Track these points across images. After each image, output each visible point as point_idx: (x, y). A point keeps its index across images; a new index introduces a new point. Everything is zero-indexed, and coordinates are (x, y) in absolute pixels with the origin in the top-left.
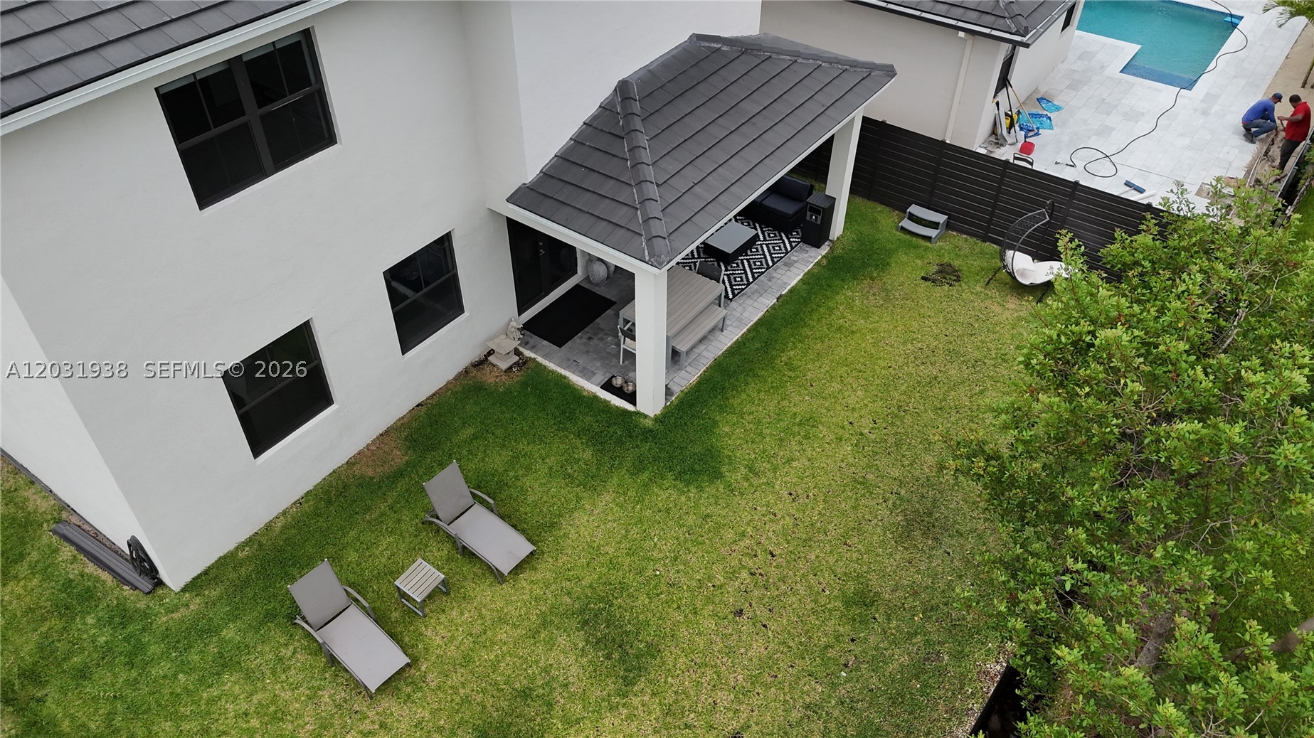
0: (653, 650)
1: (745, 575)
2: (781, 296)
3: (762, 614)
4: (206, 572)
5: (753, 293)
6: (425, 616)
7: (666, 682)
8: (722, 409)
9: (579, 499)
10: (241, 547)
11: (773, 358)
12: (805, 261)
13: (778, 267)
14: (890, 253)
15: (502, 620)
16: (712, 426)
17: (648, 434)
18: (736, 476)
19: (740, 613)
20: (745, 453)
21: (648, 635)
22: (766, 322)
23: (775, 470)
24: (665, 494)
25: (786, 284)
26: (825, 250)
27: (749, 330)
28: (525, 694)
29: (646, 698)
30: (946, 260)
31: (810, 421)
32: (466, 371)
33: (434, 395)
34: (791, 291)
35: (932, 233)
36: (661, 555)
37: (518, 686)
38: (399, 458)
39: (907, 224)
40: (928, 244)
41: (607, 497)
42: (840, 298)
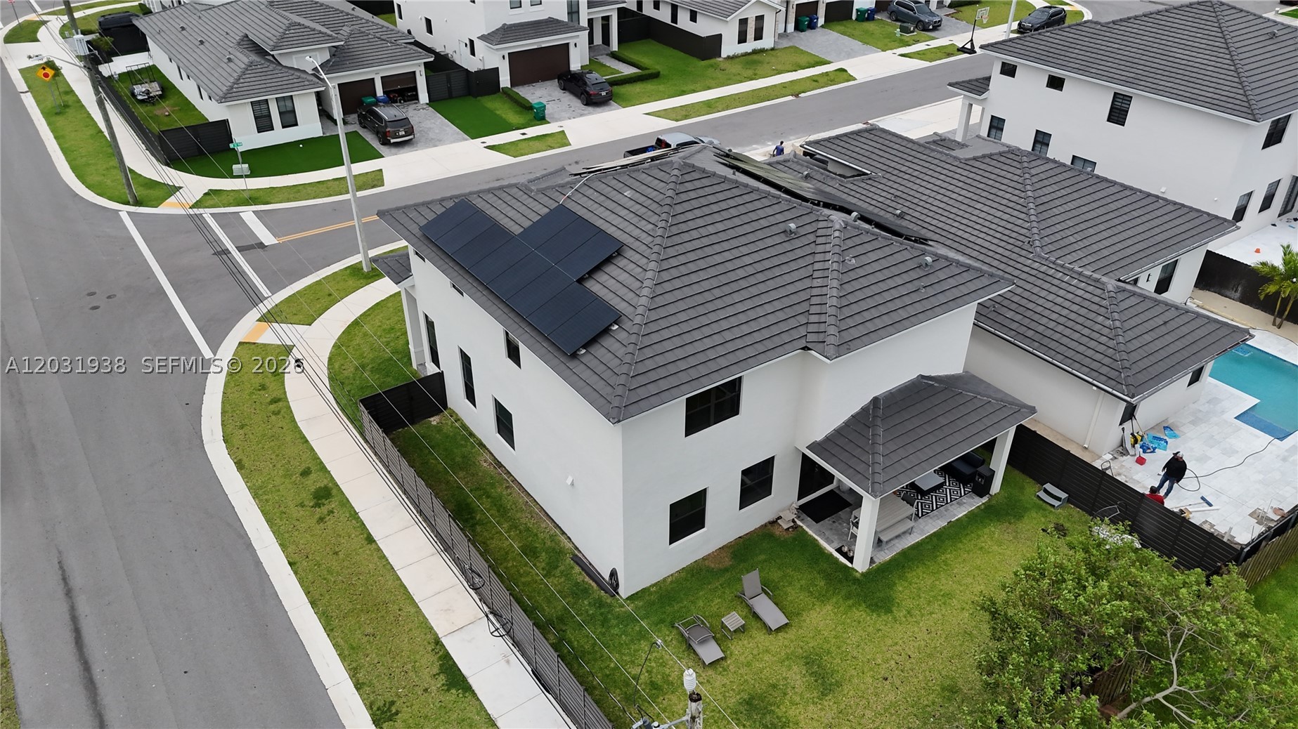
0: (839, 684)
1: (893, 662)
2: (951, 521)
3: (898, 683)
4: (637, 593)
5: (934, 516)
6: (732, 639)
7: (842, 699)
8: (900, 578)
9: (814, 605)
10: (653, 586)
11: (937, 556)
12: (973, 503)
13: (953, 504)
14: (1026, 510)
15: (767, 651)
16: (891, 586)
17: (856, 581)
18: (900, 614)
19: (886, 679)
20: (908, 603)
21: (838, 677)
22: (938, 535)
23: (922, 615)
24: (860, 613)
25: (955, 515)
26: (985, 499)
27: (926, 538)
28: (774, 686)
29: (831, 704)
30: (1061, 522)
31: (949, 595)
32: (765, 525)
33: (747, 534)
34: (957, 520)
35: (1056, 503)
36: (851, 642)
37: (771, 681)
38: (727, 562)
39: (1042, 494)
40: (1052, 509)
41: (829, 607)
42: (986, 530)
